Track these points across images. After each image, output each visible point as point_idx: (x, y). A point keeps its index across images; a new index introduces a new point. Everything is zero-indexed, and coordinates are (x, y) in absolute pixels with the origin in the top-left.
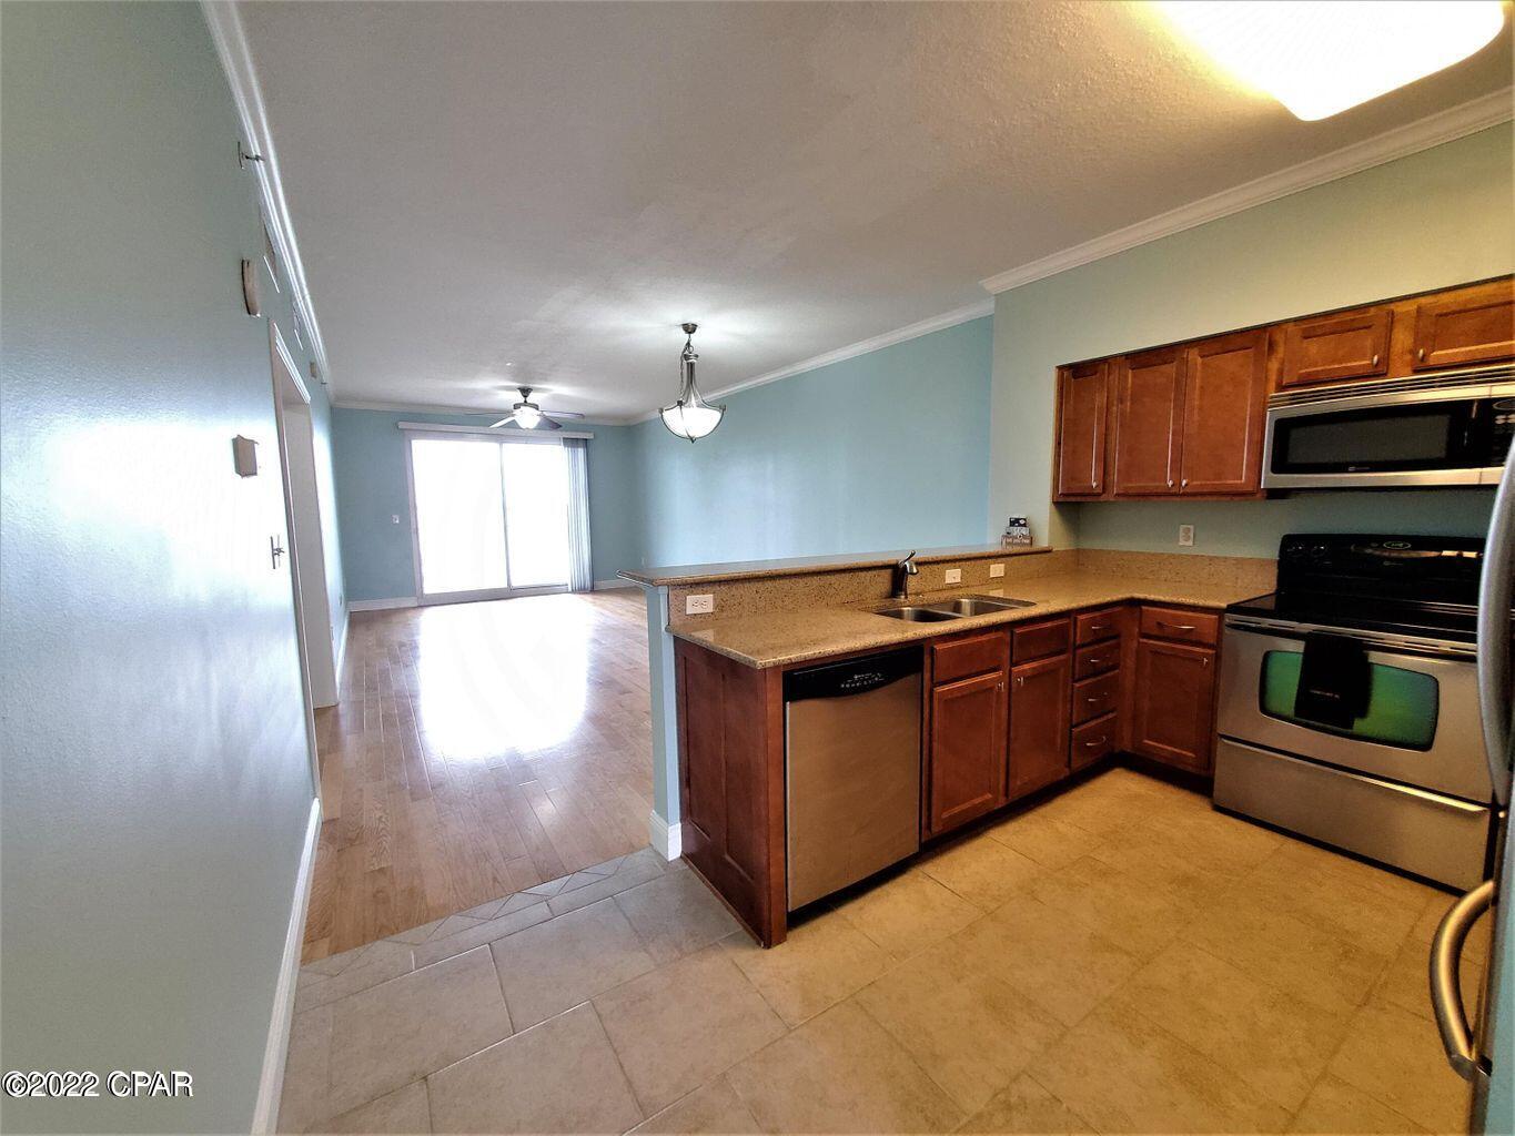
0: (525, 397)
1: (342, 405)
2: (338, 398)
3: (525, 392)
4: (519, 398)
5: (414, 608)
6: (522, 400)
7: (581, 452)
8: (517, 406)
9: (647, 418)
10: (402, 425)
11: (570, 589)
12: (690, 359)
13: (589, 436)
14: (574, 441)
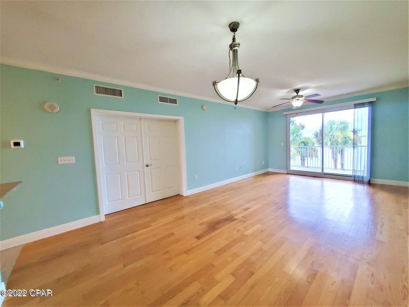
0: (297, 93)
3: (297, 91)
8: (293, 98)
12: (236, 46)
13: (374, 99)
14: (362, 105)
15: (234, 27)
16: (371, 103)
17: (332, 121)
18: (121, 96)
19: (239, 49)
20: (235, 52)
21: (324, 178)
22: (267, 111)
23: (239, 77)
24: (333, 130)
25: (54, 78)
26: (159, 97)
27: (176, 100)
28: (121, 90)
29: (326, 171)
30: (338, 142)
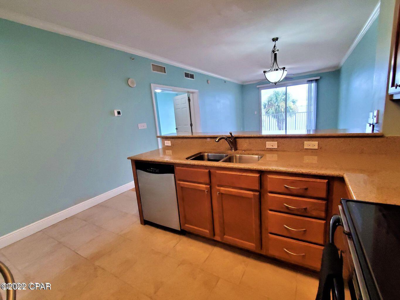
10: (257, 86)
12: (275, 52)
13: (318, 78)
14: (311, 81)
16: (317, 81)
17: (277, 92)
18: (165, 73)
22: (242, 84)
24: (278, 101)
25: (131, 58)
26: (185, 73)
27: (193, 75)
28: (165, 68)
30: (282, 111)
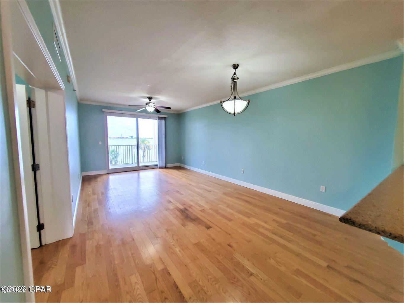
0: (150, 100)
1: (82, 102)
2: (81, 100)
3: (150, 99)
4: (148, 101)
5: (105, 174)
6: (149, 101)
7: (163, 121)
8: (147, 104)
9: (186, 111)
10: (103, 110)
11: (158, 167)
12: (235, 80)
13: (166, 116)
14: (161, 118)
15: (235, 67)
16: (165, 118)
19: (238, 81)
20: (235, 83)
21: (139, 170)
23: (235, 100)
29: (141, 165)
